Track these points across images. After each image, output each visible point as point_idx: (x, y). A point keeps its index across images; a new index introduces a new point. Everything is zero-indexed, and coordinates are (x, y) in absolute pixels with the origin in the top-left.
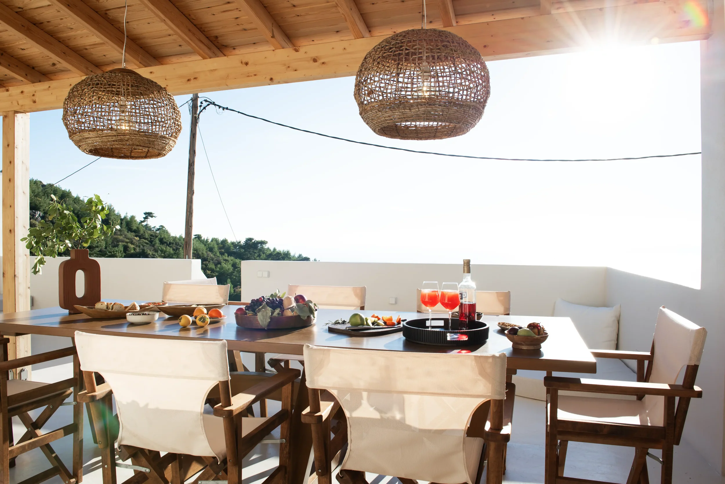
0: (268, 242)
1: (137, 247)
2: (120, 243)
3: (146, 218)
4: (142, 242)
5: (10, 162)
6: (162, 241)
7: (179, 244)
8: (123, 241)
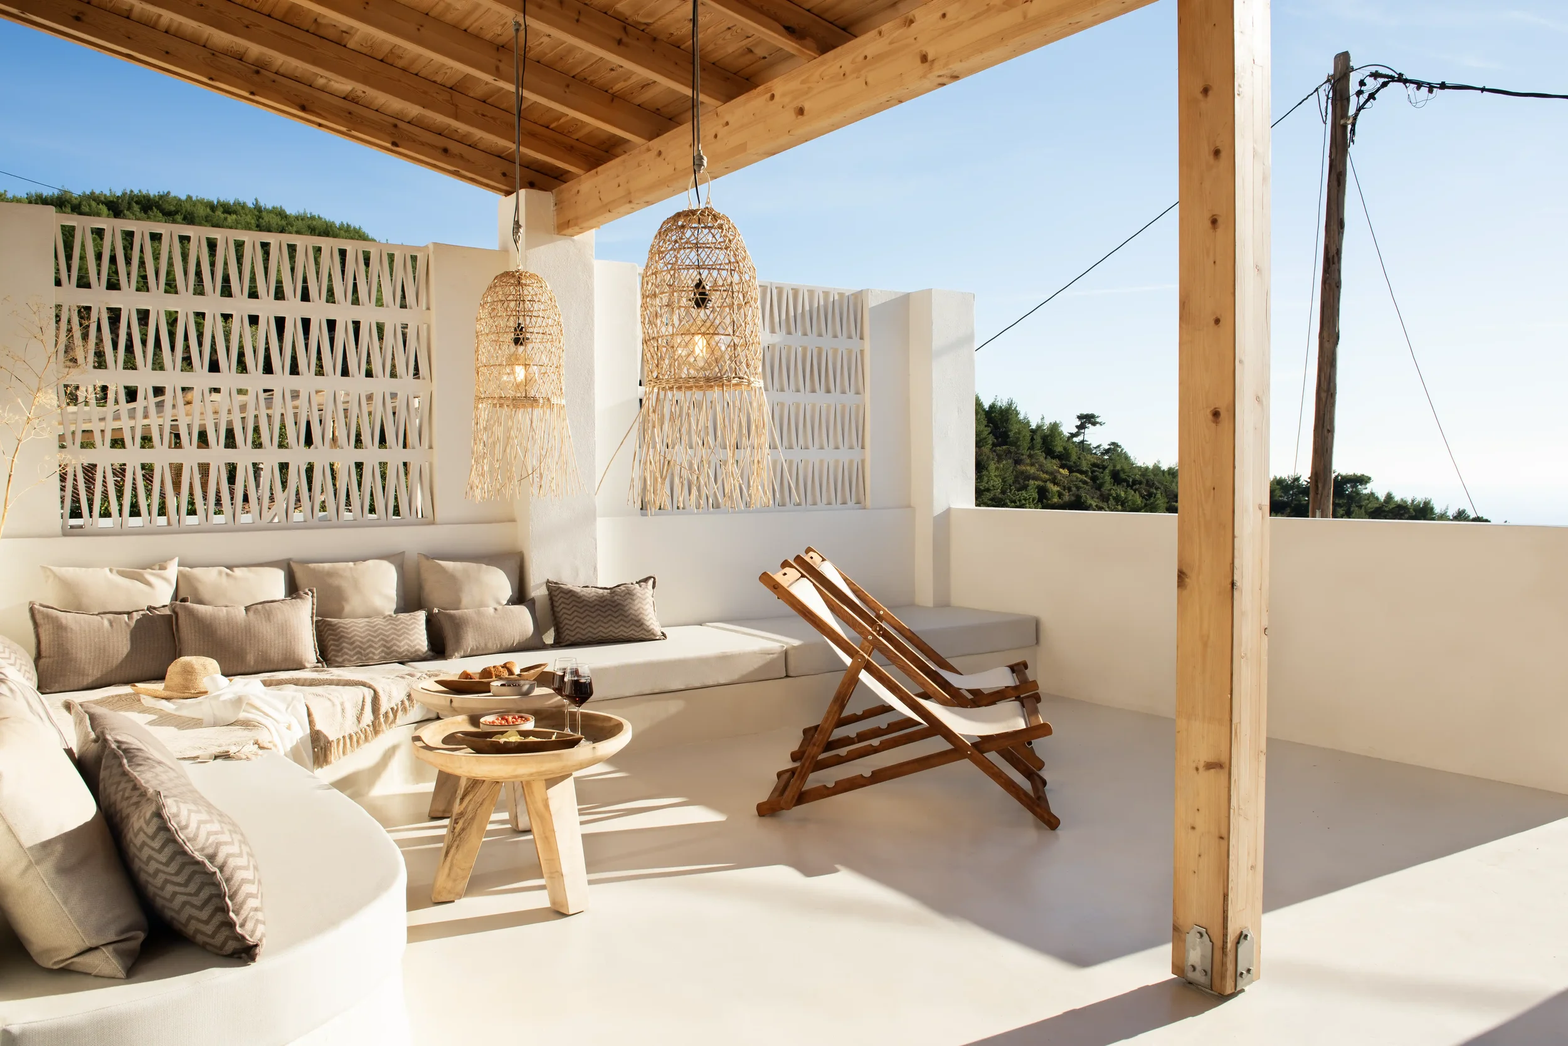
0: (1372, 479)
1: (1064, 490)
2: (1031, 482)
3: (1081, 427)
4: (1075, 479)
5: (1217, 153)
6: (1116, 477)
7: (1153, 483)
8: (1035, 478)
